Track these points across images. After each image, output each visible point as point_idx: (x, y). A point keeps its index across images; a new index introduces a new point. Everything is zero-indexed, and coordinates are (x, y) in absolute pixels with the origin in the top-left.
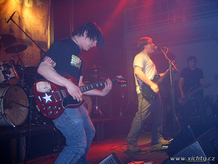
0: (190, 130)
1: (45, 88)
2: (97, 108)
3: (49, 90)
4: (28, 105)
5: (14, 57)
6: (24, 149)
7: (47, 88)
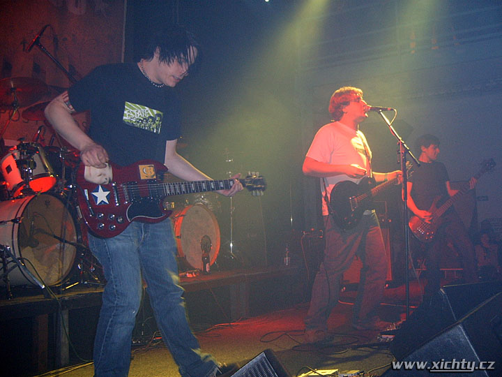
0: (445, 299)
1: (100, 175)
2: (231, 245)
3: (108, 180)
4: (75, 238)
5: (42, 128)
6: (64, 340)
7: (105, 175)
